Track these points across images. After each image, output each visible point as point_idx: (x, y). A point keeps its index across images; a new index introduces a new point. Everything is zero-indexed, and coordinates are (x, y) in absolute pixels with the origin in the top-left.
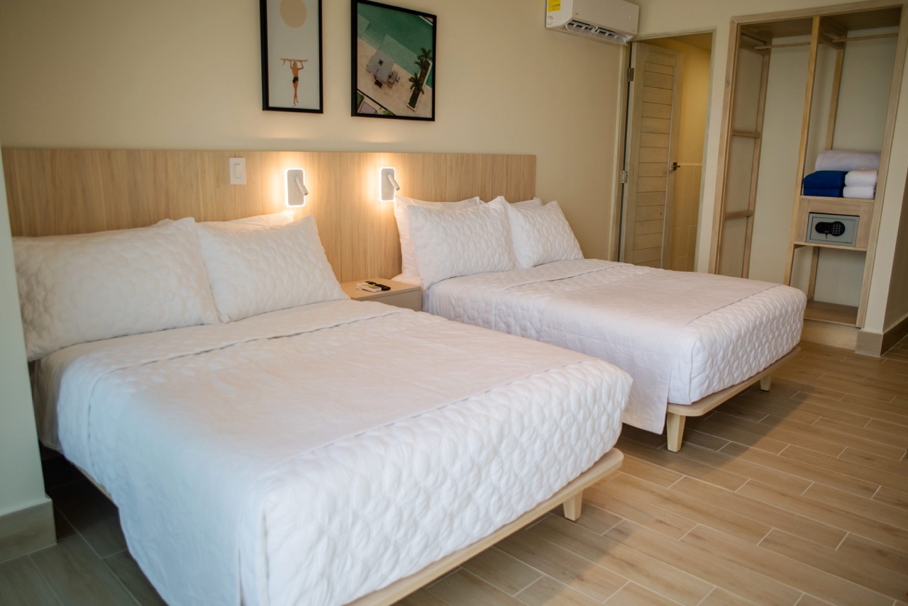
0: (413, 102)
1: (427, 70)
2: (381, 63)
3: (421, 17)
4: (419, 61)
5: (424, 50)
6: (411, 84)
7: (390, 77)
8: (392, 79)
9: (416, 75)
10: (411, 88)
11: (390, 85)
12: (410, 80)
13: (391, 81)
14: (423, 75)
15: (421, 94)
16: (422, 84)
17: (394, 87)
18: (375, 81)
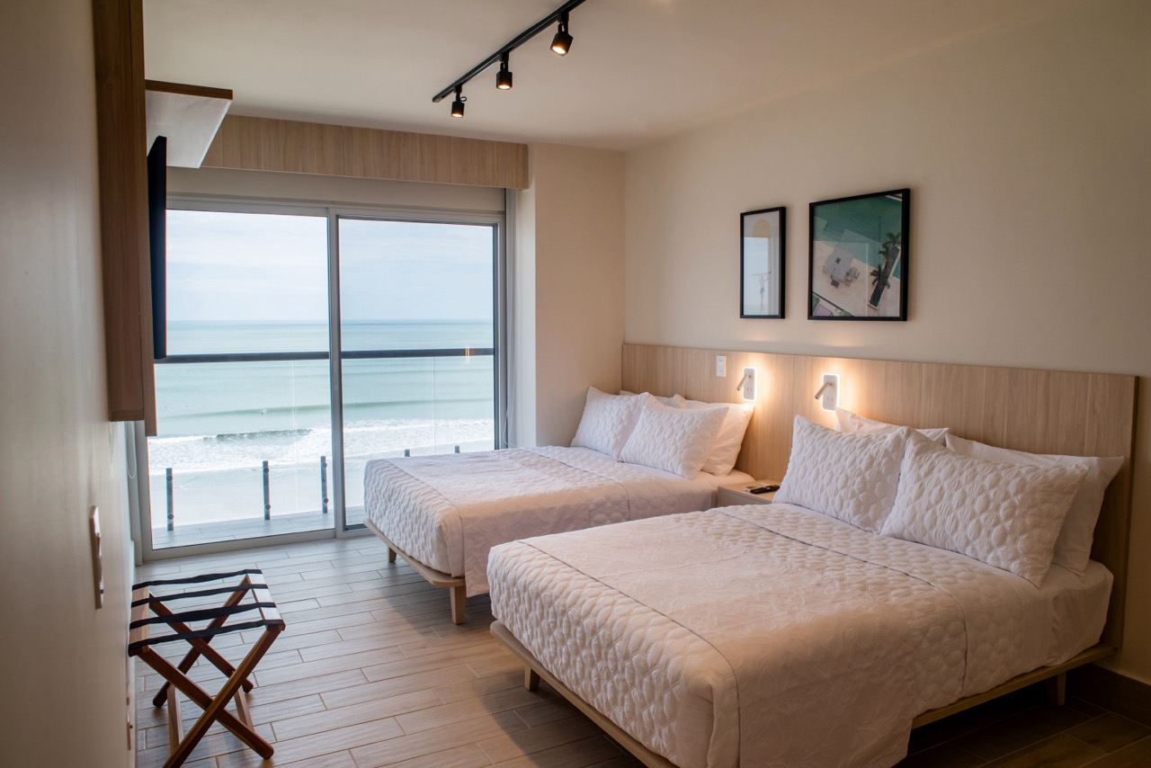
0: (875, 299)
1: (895, 259)
2: (838, 261)
3: (888, 196)
4: (884, 250)
5: (891, 235)
6: (873, 278)
7: (848, 274)
8: (851, 276)
9: (879, 267)
10: (873, 283)
11: (848, 282)
12: (873, 274)
13: (849, 278)
14: (888, 266)
15: (886, 288)
16: (887, 277)
17: (852, 285)
18: (831, 281)
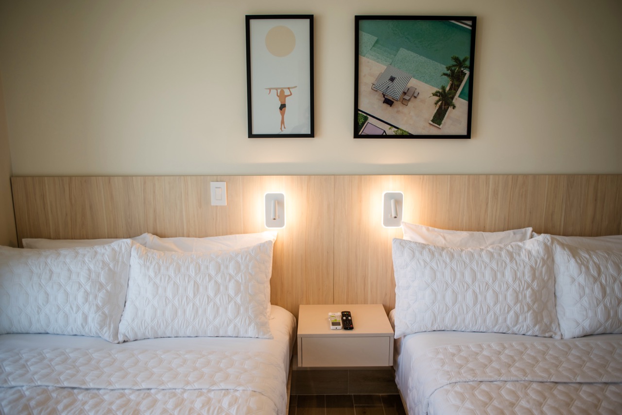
0: (438, 118)
1: (461, 82)
2: (392, 79)
3: (453, 21)
4: (449, 72)
5: (456, 59)
6: (437, 98)
7: (405, 93)
8: (408, 96)
9: (443, 88)
10: (436, 104)
11: (405, 102)
12: (435, 94)
13: (407, 97)
14: (454, 88)
15: (450, 109)
16: (452, 98)
17: (410, 104)
18: (383, 99)
